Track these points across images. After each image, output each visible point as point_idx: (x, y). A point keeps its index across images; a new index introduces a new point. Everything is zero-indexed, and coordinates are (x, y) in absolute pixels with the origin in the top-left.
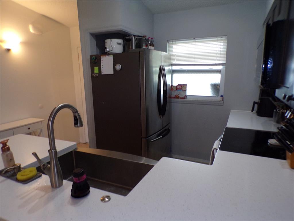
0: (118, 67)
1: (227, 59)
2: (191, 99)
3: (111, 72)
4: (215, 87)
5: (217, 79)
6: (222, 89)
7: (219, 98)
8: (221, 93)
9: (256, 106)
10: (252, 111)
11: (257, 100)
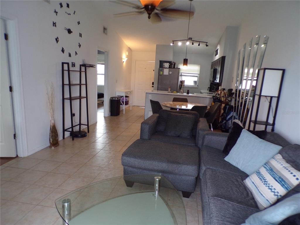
0: (171, 73)
1: (200, 72)
2: (186, 86)
3: (167, 74)
4: (195, 82)
5: (196, 79)
6: (197, 83)
7: (197, 86)
8: (197, 84)
9: (209, 88)
10: (208, 90)
11: (209, 87)
